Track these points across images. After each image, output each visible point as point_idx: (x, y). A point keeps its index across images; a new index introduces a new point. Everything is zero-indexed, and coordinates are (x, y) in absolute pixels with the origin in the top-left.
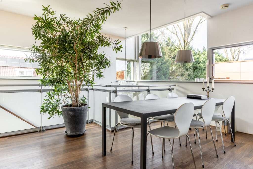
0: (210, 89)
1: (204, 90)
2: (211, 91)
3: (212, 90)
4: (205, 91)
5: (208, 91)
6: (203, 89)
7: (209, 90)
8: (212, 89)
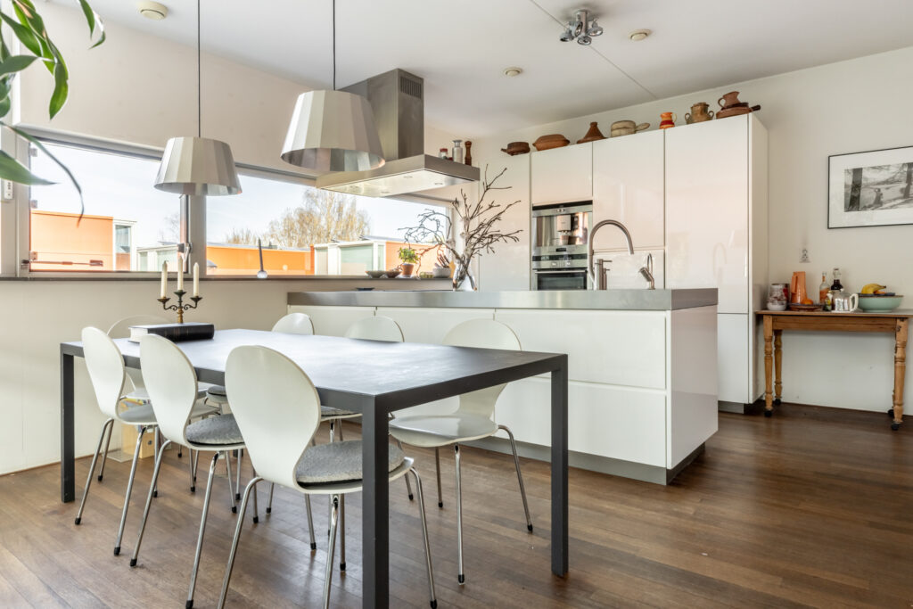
0: (186, 300)
1: (168, 304)
2: (191, 307)
3: (193, 303)
4: (170, 308)
5: (181, 307)
6: (164, 301)
7: (183, 305)
8: (192, 299)
